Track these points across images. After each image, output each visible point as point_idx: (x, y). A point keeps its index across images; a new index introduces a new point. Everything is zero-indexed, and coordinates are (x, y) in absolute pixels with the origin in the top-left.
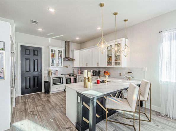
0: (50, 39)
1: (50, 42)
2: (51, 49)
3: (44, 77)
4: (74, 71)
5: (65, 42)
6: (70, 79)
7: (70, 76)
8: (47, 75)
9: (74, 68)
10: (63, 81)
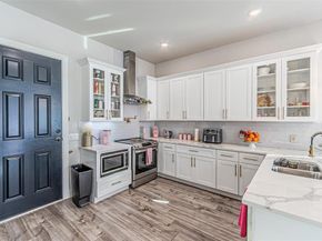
0: (85, 38)
1: (86, 46)
2: (92, 66)
3: (70, 152)
4: (142, 131)
5: (125, 53)
6: (145, 153)
7: (144, 145)
8: (76, 145)
9: (142, 124)
10: (127, 160)
